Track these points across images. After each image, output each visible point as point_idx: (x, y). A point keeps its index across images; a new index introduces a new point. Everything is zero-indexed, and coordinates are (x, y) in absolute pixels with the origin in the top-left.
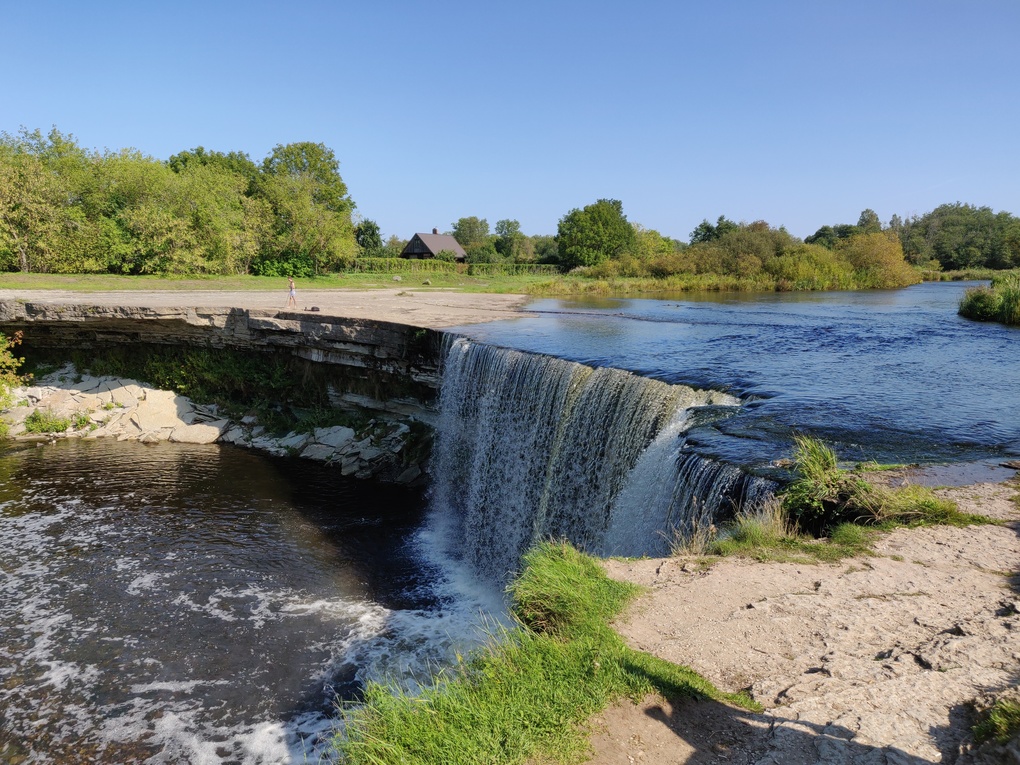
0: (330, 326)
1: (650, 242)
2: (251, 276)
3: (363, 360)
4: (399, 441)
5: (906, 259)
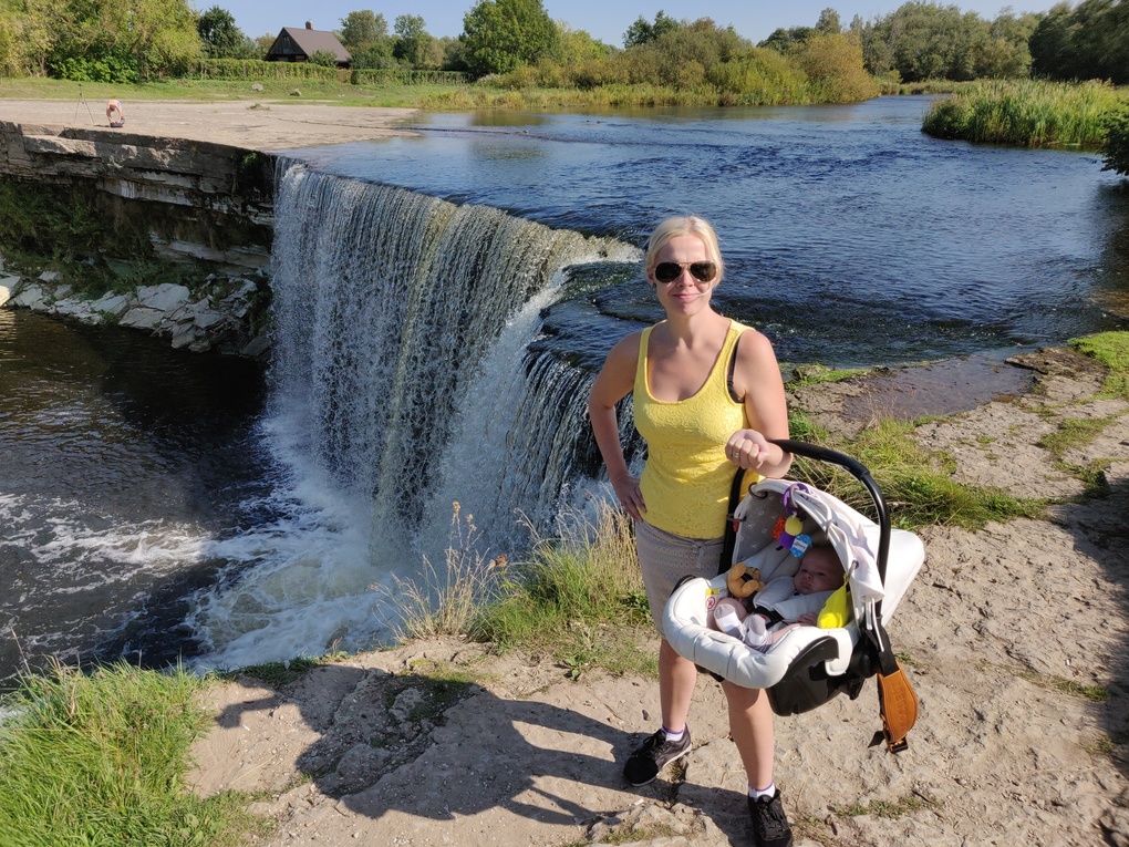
0: (134, 148)
1: (578, 45)
2: (50, 80)
3: (188, 196)
4: (243, 303)
5: (865, 66)
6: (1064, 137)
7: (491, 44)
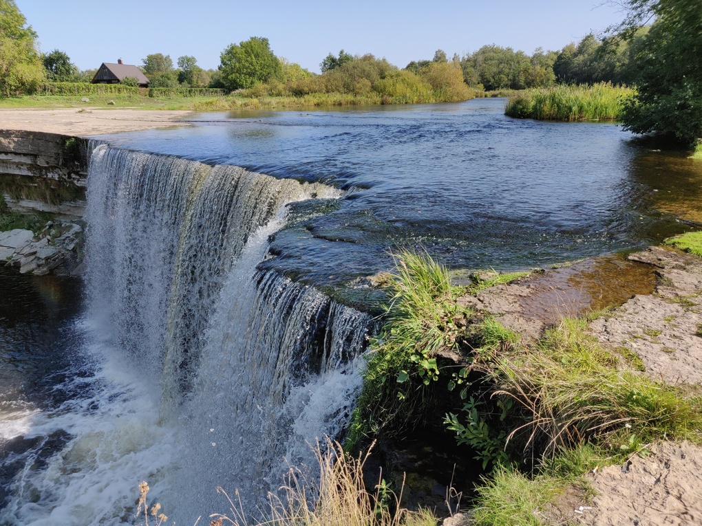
1: (293, 72)
5: (464, 81)
6: (589, 115)
7: (239, 71)
